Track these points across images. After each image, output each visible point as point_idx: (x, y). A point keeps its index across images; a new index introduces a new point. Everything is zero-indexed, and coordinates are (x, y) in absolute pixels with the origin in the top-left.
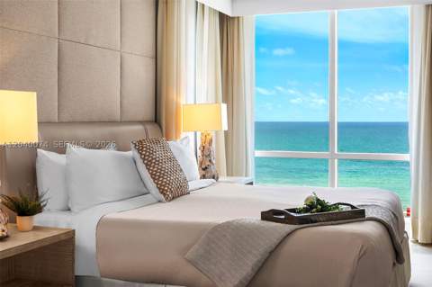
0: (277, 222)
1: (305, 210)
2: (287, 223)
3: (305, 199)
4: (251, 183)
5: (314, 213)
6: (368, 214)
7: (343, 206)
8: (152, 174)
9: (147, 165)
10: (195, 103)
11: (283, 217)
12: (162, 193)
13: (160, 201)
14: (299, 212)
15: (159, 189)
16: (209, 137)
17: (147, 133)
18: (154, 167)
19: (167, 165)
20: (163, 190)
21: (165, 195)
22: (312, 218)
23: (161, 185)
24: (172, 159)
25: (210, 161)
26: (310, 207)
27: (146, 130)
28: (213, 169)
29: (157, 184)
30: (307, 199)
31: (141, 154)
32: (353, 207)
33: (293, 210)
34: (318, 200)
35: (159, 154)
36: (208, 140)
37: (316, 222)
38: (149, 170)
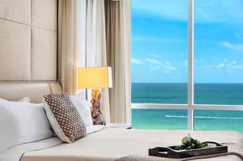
0: (162, 157)
1: (183, 147)
2: (170, 158)
3: (182, 139)
4: (130, 128)
5: (189, 150)
6: (229, 150)
7: (211, 144)
8: (59, 121)
9: (55, 114)
10: (86, 67)
11: (166, 153)
12: (67, 135)
13: (65, 142)
14: (178, 149)
15: (65, 132)
16: (98, 93)
17: (51, 90)
18: (60, 116)
19: (70, 114)
20: (68, 133)
21: (69, 137)
22: (190, 154)
23: (66, 129)
24: (73, 109)
25: (99, 111)
26: (186, 146)
27: (50, 87)
28: (102, 117)
29: (63, 129)
30: (184, 139)
31: (50, 105)
32: (218, 145)
33: (174, 148)
34: (192, 139)
35: (64, 105)
36: (97, 95)
37: (192, 156)
38: (56, 117)
